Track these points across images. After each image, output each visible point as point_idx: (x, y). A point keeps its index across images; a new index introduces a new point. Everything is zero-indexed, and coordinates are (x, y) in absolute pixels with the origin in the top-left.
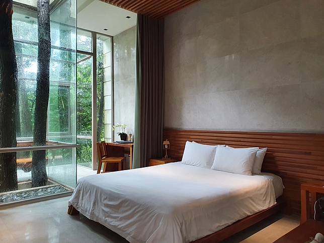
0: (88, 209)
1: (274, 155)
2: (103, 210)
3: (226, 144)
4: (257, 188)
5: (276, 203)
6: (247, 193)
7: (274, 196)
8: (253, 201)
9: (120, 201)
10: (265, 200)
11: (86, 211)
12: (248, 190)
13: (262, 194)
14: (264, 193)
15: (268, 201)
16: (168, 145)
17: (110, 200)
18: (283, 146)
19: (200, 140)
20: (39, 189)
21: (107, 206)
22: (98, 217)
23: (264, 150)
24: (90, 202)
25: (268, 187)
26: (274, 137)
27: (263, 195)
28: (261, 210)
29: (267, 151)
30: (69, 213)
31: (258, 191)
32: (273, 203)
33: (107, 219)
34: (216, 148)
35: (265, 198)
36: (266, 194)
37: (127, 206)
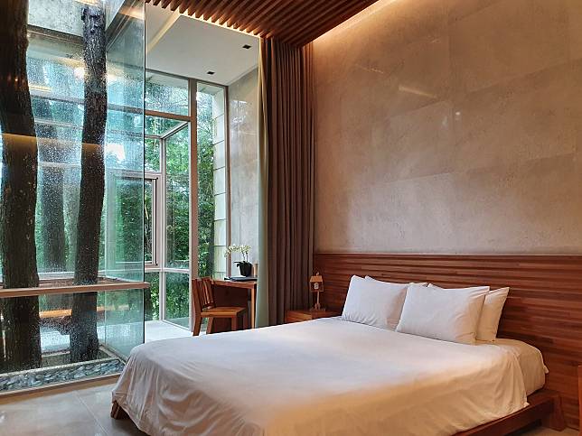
0: (139, 408)
1: (524, 302)
2: (160, 412)
3: (429, 281)
4: (481, 372)
5: (526, 404)
6: (456, 381)
7: (523, 389)
8: (472, 400)
9: (187, 395)
10: (501, 397)
11: (136, 413)
12: (458, 375)
13: (491, 385)
14: (498, 383)
15: (507, 400)
16: (320, 283)
17: (174, 392)
18: (542, 284)
19: (380, 274)
20: (78, 367)
21: (168, 403)
22: (152, 426)
23: (503, 292)
24: (143, 394)
25: (507, 370)
26: (522, 265)
27: (496, 387)
28: (492, 419)
29: (509, 294)
30: (113, 416)
31: (484, 377)
32: (520, 404)
33: (165, 429)
34: (406, 289)
35: (499, 393)
36: (503, 385)
37: (198, 405)
